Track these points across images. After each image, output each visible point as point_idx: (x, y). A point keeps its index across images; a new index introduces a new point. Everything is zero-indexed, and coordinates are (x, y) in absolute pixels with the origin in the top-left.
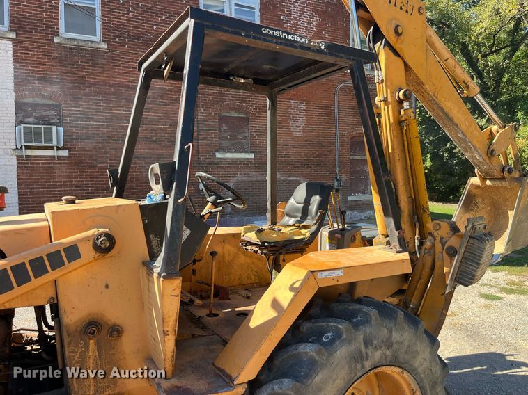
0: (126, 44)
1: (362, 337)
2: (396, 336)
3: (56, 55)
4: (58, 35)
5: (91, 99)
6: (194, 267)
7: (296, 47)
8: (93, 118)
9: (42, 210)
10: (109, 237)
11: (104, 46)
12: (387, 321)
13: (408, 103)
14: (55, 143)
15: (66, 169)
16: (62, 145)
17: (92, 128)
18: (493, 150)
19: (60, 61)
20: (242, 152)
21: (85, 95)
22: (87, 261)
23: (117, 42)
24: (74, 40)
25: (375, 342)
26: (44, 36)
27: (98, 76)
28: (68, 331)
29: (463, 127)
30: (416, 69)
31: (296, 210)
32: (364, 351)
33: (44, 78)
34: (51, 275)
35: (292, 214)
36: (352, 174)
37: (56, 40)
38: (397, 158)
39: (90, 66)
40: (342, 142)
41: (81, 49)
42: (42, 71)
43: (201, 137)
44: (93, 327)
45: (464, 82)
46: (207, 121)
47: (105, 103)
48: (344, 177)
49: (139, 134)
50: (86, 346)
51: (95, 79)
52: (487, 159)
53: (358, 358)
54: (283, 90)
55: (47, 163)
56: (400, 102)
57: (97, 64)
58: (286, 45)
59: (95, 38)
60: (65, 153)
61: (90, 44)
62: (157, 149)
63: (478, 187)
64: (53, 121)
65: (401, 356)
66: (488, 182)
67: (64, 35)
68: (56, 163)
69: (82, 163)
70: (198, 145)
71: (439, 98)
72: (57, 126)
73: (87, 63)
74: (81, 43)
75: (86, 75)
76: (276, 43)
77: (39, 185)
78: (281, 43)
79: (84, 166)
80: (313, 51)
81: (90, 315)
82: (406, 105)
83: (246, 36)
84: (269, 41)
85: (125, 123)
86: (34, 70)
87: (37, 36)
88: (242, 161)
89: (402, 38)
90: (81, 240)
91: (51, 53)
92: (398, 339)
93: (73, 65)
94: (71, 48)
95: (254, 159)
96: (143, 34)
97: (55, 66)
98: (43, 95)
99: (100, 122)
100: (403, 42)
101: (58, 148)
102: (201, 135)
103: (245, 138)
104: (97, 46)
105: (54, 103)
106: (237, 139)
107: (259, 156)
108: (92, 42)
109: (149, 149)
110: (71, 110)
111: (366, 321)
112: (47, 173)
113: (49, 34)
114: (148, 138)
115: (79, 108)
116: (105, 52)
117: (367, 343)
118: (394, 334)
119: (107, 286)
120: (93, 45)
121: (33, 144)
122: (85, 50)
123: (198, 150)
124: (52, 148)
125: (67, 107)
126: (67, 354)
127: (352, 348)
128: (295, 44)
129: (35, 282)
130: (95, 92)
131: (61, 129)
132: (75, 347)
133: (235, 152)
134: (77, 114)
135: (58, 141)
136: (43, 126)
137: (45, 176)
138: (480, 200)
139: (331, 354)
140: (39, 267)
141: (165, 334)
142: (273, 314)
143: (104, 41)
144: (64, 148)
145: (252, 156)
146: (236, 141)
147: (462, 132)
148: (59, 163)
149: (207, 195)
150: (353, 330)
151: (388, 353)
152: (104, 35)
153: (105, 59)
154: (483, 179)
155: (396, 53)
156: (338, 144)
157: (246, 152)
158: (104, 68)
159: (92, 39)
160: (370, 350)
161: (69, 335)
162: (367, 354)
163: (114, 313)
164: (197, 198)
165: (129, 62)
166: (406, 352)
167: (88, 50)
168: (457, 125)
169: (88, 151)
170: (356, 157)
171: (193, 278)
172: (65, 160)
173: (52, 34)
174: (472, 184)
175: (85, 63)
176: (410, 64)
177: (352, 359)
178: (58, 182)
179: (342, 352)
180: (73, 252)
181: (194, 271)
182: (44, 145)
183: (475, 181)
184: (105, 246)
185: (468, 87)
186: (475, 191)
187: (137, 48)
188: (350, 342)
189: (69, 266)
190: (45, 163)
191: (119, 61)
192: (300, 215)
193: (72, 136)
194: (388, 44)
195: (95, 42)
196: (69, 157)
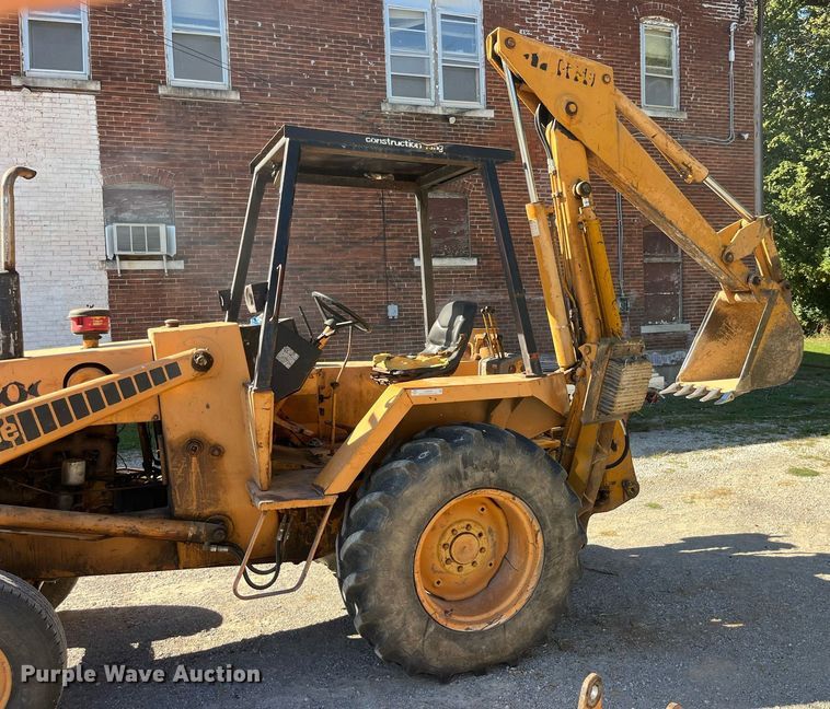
0: (269, 90)
1: (460, 456)
2: (503, 459)
3: (162, 114)
4: (164, 83)
5: (218, 180)
6: (322, 406)
7: (408, 154)
8: (220, 210)
9: (145, 336)
10: (207, 356)
11: (235, 96)
12: (494, 444)
13: (587, 200)
14: (163, 250)
15: (181, 290)
16: (174, 252)
17: (219, 224)
18: (729, 253)
19: (169, 124)
20: (458, 257)
21: (208, 174)
22: (187, 378)
23: (254, 89)
24: (190, 89)
25: (476, 463)
26: (144, 86)
27: (228, 143)
28: (171, 446)
29: (681, 226)
30: (602, 154)
31: (441, 335)
32: (462, 470)
33: (145, 150)
34: (155, 390)
35: (436, 340)
36: (647, 288)
37: (162, 91)
38: (578, 269)
39: (216, 129)
40: (629, 235)
41: (200, 103)
42: (142, 140)
43: (389, 234)
44: (195, 444)
45: (683, 163)
46: (399, 208)
47: (237, 185)
48: (634, 294)
49: (292, 232)
50: (189, 463)
51: (223, 148)
52: (723, 267)
53: (456, 476)
54: (434, 186)
55: (153, 281)
56: (578, 198)
57: (225, 125)
58: (395, 153)
59: (221, 85)
60: (179, 265)
61: (213, 95)
62: (320, 255)
63: (727, 305)
64: (161, 216)
65: (510, 481)
66: (737, 297)
67: (175, 81)
68: (165, 281)
69: (206, 279)
70: (385, 247)
71: (640, 188)
72: (167, 224)
73: (208, 124)
74: (200, 94)
75: (209, 143)
76: (383, 152)
77: (143, 315)
78: (389, 152)
79: (208, 285)
80: (429, 156)
81: (191, 433)
82: (585, 201)
83: (347, 148)
84: (374, 151)
85: (270, 215)
86: (130, 139)
87: (132, 85)
88: (456, 270)
89: (577, 117)
90: (181, 358)
91: (155, 111)
92: (506, 462)
93: (189, 128)
94: (185, 103)
95: (478, 267)
96: (296, 74)
97: (163, 131)
98: (145, 177)
99: (230, 215)
100: (580, 121)
101: (169, 258)
102: (389, 230)
103: (462, 233)
104: (224, 96)
105: (161, 188)
106: (449, 235)
107: (485, 262)
108: (216, 91)
109: (306, 255)
110: (187, 199)
111: (468, 442)
112: (152, 296)
113: (151, 82)
114: (306, 238)
115: (199, 194)
116: (236, 106)
117: (466, 462)
118: (501, 458)
119: (208, 407)
120: (218, 96)
121: (132, 253)
122: (206, 104)
123: (385, 255)
124: (159, 258)
125: (182, 194)
126: (170, 469)
127: (448, 466)
128: (406, 151)
129: (140, 396)
130: (223, 169)
131: (173, 228)
132: (179, 462)
133: (446, 256)
134: (196, 204)
135: (169, 248)
136: (145, 225)
137: (150, 300)
138: (735, 322)
139: (423, 470)
140: (143, 381)
141: (259, 446)
142: (369, 428)
143: (234, 89)
144: (177, 258)
145: (474, 262)
146: (447, 239)
147: (681, 232)
148: (170, 281)
149: (325, 318)
150: (450, 449)
151: (492, 475)
152: (234, 79)
153: (237, 116)
154: (731, 293)
155: (571, 136)
156: (621, 238)
157: (464, 256)
158: (235, 130)
159: (216, 87)
160: (469, 471)
161: (172, 450)
162: (466, 474)
163: (216, 432)
164: (385, 332)
165: (273, 119)
166: (516, 477)
167: (210, 105)
168: (670, 222)
169: (213, 261)
170: (654, 260)
171: (321, 419)
172: (179, 276)
173: (155, 82)
174: (720, 300)
175: (205, 124)
176: (593, 149)
177: (448, 478)
178: (169, 309)
179: (436, 470)
180: (173, 369)
181: (322, 410)
182: (147, 253)
183: (722, 295)
184: (204, 364)
185: (690, 169)
186: (725, 310)
187: (286, 97)
188: (445, 460)
189: (170, 383)
190: (150, 282)
191: (259, 118)
192: (444, 341)
193: (189, 238)
194: (559, 126)
195: (221, 91)
196: (185, 271)
